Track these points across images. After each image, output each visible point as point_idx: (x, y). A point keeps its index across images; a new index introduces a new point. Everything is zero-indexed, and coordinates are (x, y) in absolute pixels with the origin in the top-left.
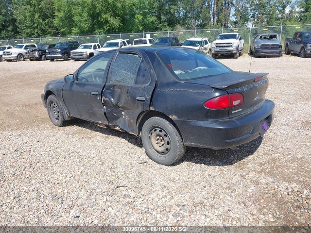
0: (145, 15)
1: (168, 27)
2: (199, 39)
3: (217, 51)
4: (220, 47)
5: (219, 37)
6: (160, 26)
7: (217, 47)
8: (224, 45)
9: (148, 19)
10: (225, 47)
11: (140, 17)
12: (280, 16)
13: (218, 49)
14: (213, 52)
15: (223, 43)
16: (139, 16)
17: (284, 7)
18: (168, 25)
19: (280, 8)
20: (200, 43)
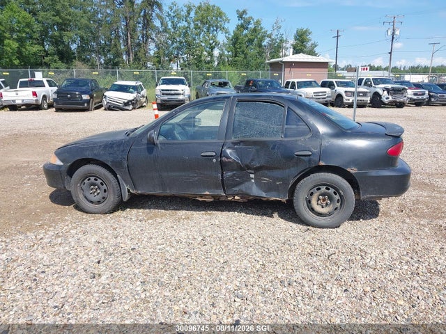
0: (21, 41)
1: (60, 63)
2: (133, 83)
3: (164, 101)
4: (167, 94)
5: (161, 81)
6: (47, 59)
7: (163, 94)
8: (173, 92)
9: (27, 47)
10: (174, 95)
11: (15, 45)
12: (209, 59)
13: (166, 98)
14: (159, 101)
15: (171, 90)
16: (11, 42)
17: (212, 49)
18: (60, 59)
19: (208, 49)
20: (135, 88)
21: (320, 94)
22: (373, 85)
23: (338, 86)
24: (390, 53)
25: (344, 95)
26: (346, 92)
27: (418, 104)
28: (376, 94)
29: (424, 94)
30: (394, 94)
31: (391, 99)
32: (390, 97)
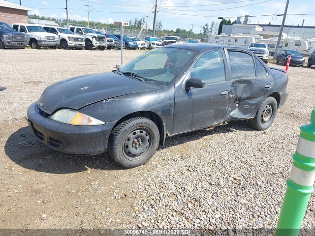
21: (51, 38)
22: (84, 33)
23: (60, 32)
24: (66, 9)
25: (67, 39)
26: (69, 37)
27: (109, 48)
28: (87, 41)
29: (112, 41)
30: (99, 40)
31: (98, 44)
32: (98, 43)
